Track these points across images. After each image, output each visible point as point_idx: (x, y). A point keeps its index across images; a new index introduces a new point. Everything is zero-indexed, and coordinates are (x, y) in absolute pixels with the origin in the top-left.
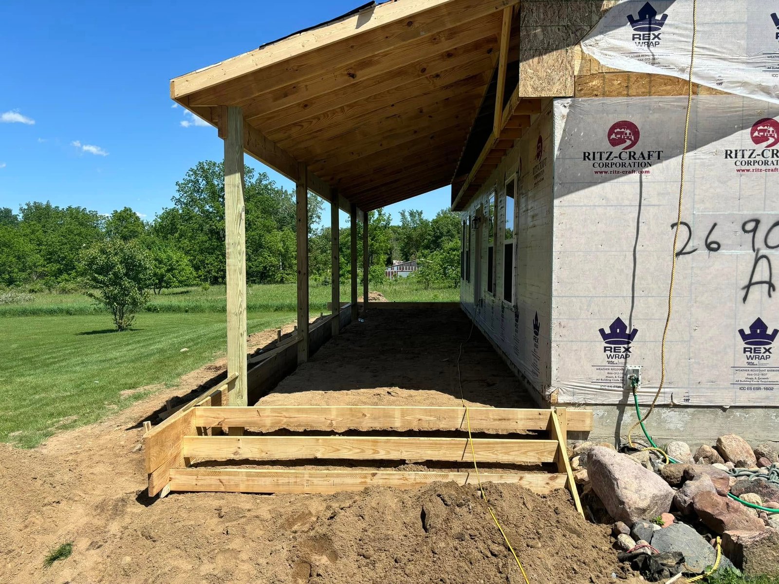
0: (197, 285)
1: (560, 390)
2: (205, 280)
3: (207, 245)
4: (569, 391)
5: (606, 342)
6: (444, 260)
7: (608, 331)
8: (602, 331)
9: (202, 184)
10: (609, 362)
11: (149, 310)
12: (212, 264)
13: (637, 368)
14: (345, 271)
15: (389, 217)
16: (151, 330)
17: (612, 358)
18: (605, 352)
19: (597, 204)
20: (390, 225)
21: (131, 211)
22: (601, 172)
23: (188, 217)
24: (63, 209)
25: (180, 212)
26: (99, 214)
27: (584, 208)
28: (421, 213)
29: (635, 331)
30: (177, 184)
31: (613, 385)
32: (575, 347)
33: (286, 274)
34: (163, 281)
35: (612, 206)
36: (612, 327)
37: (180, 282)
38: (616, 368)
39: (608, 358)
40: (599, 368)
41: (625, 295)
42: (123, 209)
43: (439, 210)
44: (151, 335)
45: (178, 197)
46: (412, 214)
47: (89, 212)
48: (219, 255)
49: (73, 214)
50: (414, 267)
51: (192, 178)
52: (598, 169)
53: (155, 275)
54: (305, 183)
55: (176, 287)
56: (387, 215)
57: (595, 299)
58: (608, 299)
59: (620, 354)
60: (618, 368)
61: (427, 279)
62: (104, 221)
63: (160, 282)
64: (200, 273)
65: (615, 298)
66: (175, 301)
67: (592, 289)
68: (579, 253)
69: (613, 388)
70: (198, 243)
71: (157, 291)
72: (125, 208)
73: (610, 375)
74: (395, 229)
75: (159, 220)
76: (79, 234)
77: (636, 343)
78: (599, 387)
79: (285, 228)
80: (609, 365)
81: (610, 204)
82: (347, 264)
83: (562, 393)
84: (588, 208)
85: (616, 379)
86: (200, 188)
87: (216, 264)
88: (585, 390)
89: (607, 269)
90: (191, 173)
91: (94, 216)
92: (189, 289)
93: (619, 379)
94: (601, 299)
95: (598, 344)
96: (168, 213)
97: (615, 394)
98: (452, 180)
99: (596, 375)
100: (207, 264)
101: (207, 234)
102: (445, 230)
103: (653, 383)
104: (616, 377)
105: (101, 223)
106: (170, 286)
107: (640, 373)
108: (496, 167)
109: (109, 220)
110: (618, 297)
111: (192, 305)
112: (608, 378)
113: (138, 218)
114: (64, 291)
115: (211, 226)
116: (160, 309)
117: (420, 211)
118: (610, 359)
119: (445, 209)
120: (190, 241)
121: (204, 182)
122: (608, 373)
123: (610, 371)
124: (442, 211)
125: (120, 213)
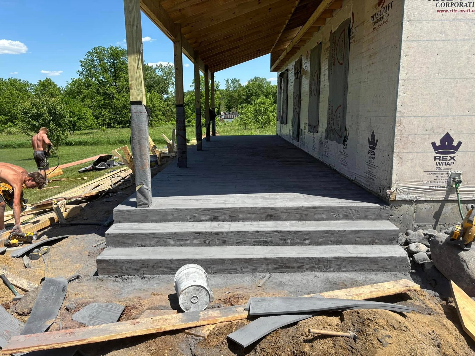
0: (98, 129)
1: (398, 190)
2: (103, 125)
3: (102, 102)
4: (405, 191)
5: (436, 153)
6: (256, 111)
7: (438, 144)
8: (434, 144)
9: (96, 62)
10: (437, 168)
11: (67, 144)
12: (106, 115)
13: (459, 172)
14: (191, 119)
15: (218, 84)
16: (70, 156)
17: (440, 165)
18: (435, 160)
19: (437, 39)
20: (219, 89)
21: (50, 81)
22: (442, 11)
23: (88, 85)
24: (6, 80)
25: (83, 81)
26: (29, 83)
27: (427, 42)
28: (239, 81)
29: (460, 143)
30: (80, 61)
31: (439, 186)
32: (411, 157)
33: (154, 121)
34: (75, 125)
35: (449, 40)
36: (442, 141)
37: (87, 127)
38: (443, 172)
39: (437, 165)
40: (430, 173)
41: (454, 115)
42: (45, 79)
43: (249, 79)
44: (70, 159)
45: (81, 71)
46: (233, 82)
47: (23, 81)
48: (110, 109)
49: (12, 83)
50: (234, 116)
51: (90, 58)
52: (440, 8)
53: (70, 122)
54: (180, 40)
55: (84, 130)
56: (217, 82)
57: (431, 118)
58: (441, 118)
59: (447, 162)
60: (445, 172)
61: (244, 123)
62: (33, 87)
63: (74, 127)
64: (99, 121)
65: (446, 117)
66: (83, 138)
67: (428, 111)
68: (420, 81)
69: (439, 188)
70: (96, 101)
71: (72, 132)
72: (47, 78)
73: (437, 178)
74: (221, 92)
75: (69, 86)
76: (18, 97)
77: (460, 153)
78: (428, 188)
79: (153, 91)
80: (437, 170)
81: (448, 39)
82: (192, 114)
83: (399, 193)
84: (430, 42)
85: (442, 181)
86: (95, 65)
87: (109, 115)
88: (417, 190)
89: (442, 93)
90: (89, 54)
91: (26, 84)
92: (93, 131)
93: (445, 181)
94: (435, 118)
95: (429, 154)
96: (75, 82)
97: (440, 193)
98: (272, 50)
99: (427, 178)
100: (103, 115)
101: (103, 96)
102: (254, 91)
103: (470, 184)
104: (442, 180)
105: (31, 89)
106: (81, 129)
107: (461, 176)
108: (319, 31)
109: (36, 87)
110: (449, 116)
111: (96, 140)
112: (436, 181)
113: (55, 86)
114: (10, 133)
115: (104, 90)
116: (75, 143)
117: (238, 79)
118: (439, 166)
119: (253, 78)
120: (91, 100)
121: (98, 61)
122: (436, 177)
123: (438, 175)
124: (251, 79)
125: (43, 82)
